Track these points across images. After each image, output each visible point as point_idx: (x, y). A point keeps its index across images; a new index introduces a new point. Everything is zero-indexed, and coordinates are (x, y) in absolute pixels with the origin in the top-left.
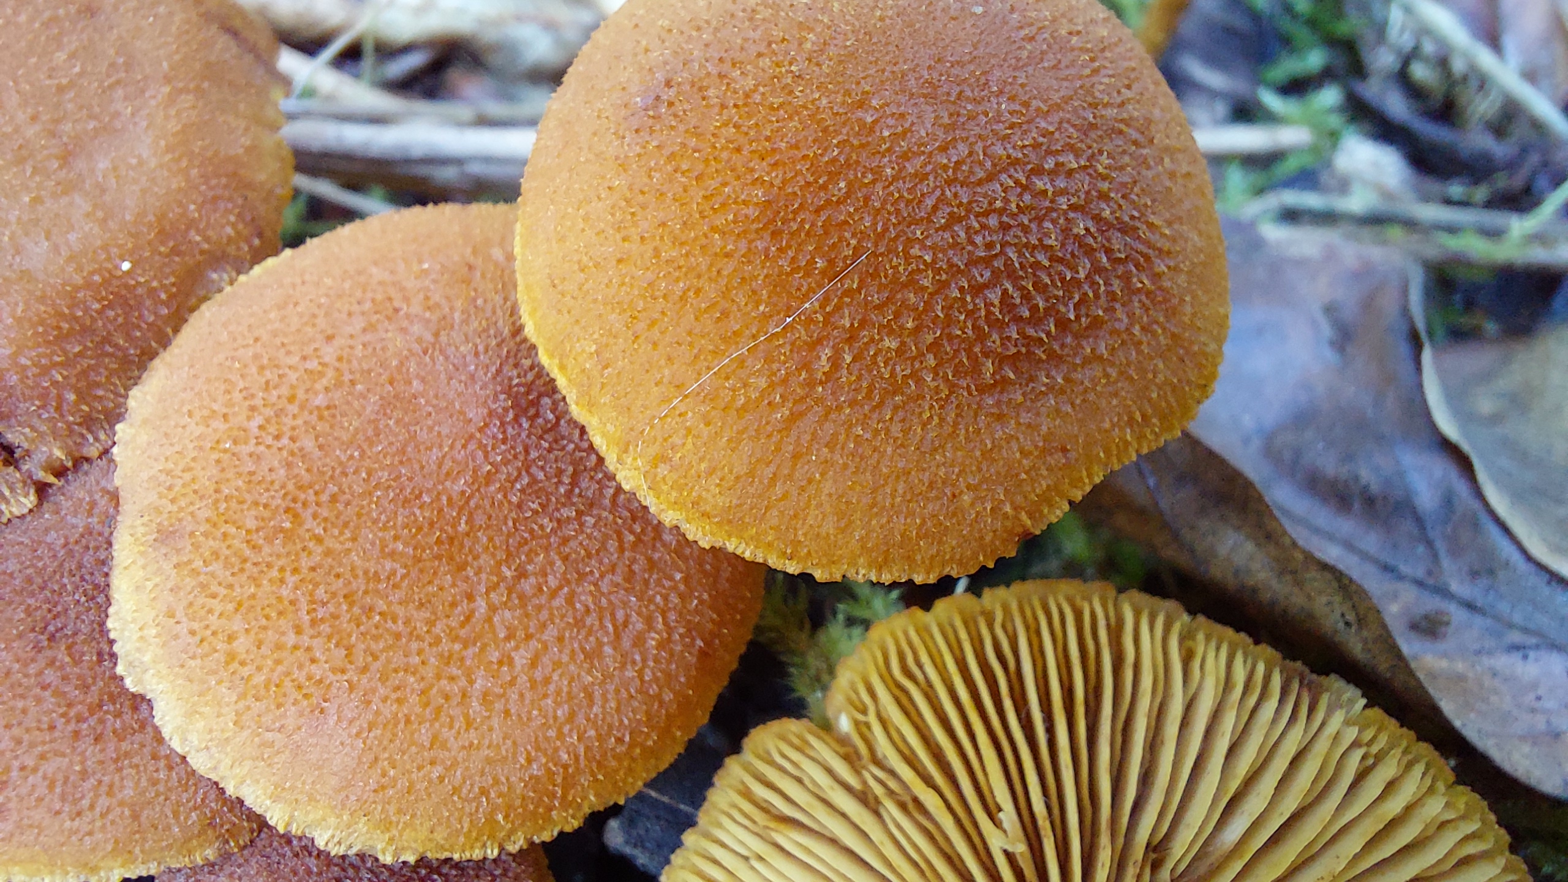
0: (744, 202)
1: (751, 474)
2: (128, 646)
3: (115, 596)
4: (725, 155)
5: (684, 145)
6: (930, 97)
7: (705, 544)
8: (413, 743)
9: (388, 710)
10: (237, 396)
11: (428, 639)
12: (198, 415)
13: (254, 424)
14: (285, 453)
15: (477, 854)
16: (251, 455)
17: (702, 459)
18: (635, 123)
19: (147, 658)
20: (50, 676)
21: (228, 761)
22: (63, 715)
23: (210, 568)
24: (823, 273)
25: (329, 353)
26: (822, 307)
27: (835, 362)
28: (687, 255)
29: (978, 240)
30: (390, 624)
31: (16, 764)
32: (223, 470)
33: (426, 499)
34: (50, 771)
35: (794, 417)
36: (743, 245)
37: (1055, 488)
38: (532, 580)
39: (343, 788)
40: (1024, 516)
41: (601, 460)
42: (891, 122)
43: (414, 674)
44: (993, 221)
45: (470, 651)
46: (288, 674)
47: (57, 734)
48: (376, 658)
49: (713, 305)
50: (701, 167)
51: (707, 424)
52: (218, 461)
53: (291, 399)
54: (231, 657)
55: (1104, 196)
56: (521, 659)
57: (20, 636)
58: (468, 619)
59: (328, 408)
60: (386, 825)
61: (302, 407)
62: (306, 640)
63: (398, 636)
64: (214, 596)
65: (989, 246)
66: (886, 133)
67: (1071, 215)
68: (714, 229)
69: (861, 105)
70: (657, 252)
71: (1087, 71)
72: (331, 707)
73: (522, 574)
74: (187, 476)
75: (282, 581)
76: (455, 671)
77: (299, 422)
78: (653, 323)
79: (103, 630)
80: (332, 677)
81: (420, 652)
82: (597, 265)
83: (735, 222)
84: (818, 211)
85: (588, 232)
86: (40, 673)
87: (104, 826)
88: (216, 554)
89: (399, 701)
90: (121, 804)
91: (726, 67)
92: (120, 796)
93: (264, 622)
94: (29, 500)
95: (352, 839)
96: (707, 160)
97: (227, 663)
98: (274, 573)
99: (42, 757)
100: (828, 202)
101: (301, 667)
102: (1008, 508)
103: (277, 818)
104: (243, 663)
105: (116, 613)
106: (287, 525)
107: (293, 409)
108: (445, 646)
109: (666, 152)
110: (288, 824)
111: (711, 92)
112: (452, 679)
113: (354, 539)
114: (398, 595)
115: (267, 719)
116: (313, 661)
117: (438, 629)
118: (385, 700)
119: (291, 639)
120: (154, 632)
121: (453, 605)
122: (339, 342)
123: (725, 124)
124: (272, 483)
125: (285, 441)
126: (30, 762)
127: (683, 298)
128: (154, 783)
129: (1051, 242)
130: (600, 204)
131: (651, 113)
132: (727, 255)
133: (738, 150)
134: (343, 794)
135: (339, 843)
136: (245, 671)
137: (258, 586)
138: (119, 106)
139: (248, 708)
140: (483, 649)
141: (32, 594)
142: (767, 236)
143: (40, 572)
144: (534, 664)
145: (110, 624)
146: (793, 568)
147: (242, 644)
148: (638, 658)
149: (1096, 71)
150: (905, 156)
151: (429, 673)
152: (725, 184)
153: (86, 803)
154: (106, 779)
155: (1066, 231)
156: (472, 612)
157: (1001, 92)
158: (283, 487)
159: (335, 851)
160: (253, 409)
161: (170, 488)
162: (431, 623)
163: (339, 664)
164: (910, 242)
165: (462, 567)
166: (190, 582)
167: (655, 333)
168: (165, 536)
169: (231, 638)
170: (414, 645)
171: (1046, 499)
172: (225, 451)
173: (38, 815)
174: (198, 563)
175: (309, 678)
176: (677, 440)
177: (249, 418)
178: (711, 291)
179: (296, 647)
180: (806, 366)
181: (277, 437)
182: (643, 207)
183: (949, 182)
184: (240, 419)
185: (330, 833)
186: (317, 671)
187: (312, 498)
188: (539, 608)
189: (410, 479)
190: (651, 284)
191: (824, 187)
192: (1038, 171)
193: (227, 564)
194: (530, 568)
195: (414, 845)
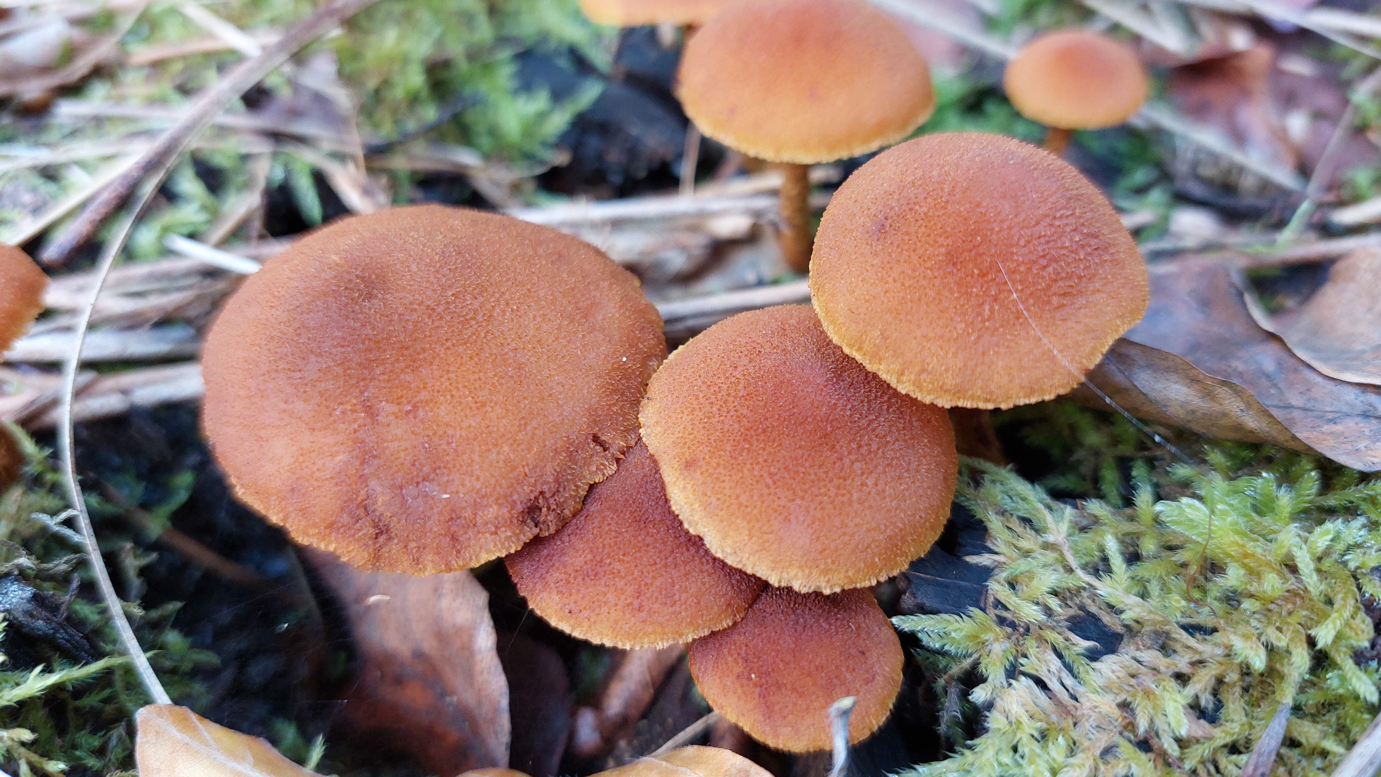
0: (938, 255)
1: (965, 366)
2: (687, 515)
3: (672, 496)
4: (923, 239)
5: (903, 239)
6: (1004, 197)
7: (948, 406)
8: (834, 526)
9: (818, 515)
10: (702, 400)
11: (827, 480)
12: (686, 412)
13: (714, 409)
14: (734, 417)
15: (867, 584)
16: (718, 422)
17: (942, 365)
18: (875, 237)
19: (696, 518)
20: (649, 540)
21: (747, 555)
22: (659, 557)
23: (717, 471)
24: (979, 275)
25: (737, 374)
26: (981, 289)
27: (992, 310)
28: (918, 281)
29: (1039, 249)
30: (808, 477)
31: (643, 583)
32: (708, 430)
33: (809, 420)
34: (658, 584)
35: (979, 337)
36: (941, 271)
37: (1094, 348)
38: (865, 448)
39: (805, 555)
40: (1084, 361)
41: (889, 385)
42: (992, 210)
43: (826, 495)
44: (1042, 240)
45: (847, 482)
46: (768, 506)
47: (658, 566)
48: (806, 492)
49: (934, 299)
50: (913, 247)
51: (941, 349)
52: (704, 427)
53: (729, 395)
54: (741, 505)
55: (1083, 225)
56: (870, 482)
57: (630, 525)
58: (842, 469)
59: (748, 395)
60: (825, 572)
61: (735, 397)
62: (772, 490)
63: (813, 481)
64: (724, 481)
65: (1044, 250)
66: (992, 215)
67: (1072, 234)
68: (927, 269)
69: (978, 205)
70: (903, 284)
71: (1060, 178)
72: (792, 518)
73: (860, 447)
74: (691, 437)
75: (753, 469)
76: (843, 492)
77: (736, 404)
78: (907, 314)
79: (670, 512)
80: (789, 504)
81: (825, 486)
82: (874, 297)
83: (935, 263)
84: (971, 251)
85: (865, 285)
86: (644, 540)
87: (686, 608)
88: (718, 464)
89: (822, 508)
90: (692, 596)
91: (912, 206)
92: (691, 592)
93: (751, 487)
94: (614, 467)
95: (810, 583)
96: (915, 244)
97: (739, 508)
98: (748, 466)
99: (654, 578)
100: (974, 246)
101: (774, 502)
102: (1077, 358)
103: (774, 581)
104: (747, 507)
105: (676, 502)
106: (747, 446)
107: (731, 399)
108: (836, 482)
109: (895, 244)
110: (780, 582)
111: (909, 216)
112: (843, 495)
113: (780, 445)
114: (807, 464)
115: (765, 529)
116: (779, 498)
117: (830, 474)
118: (815, 509)
119: (765, 491)
120: (697, 505)
121: (834, 463)
122: (740, 369)
123: (919, 227)
124: (733, 430)
125: (732, 413)
126: (649, 581)
127: (920, 299)
128: (704, 584)
129: (1067, 245)
130: (868, 273)
131: (883, 231)
132: (936, 278)
133: (929, 235)
134: (805, 559)
135: (805, 586)
136: (749, 510)
137: (743, 473)
138: (593, 293)
139: (754, 526)
140: (853, 480)
141: (630, 506)
142: (951, 265)
143: (631, 495)
144: (876, 485)
145: (674, 508)
146: (990, 406)
147: (743, 499)
148: (919, 477)
149: (1063, 178)
150: (1002, 221)
151: (832, 493)
152: (926, 250)
153: (677, 597)
154: (683, 584)
155: (1071, 240)
156: (843, 465)
157: (1031, 191)
158: (739, 430)
159: (804, 591)
160: (712, 403)
161: (685, 443)
162: (827, 473)
163: (791, 497)
164: (1012, 254)
165: (834, 447)
166: (709, 479)
167: (909, 317)
168: (689, 465)
169: (738, 497)
170: (822, 484)
171: (1092, 354)
172: (706, 423)
173: (656, 606)
174: (711, 470)
175: (779, 506)
176: (928, 360)
177: (711, 407)
178: (931, 293)
179: (770, 494)
180: (979, 314)
181: (728, 412)
182: (891, 268)
183: (1022, 228)
184: (708, 408)
185: (800, 581)
186: (782, 503)
187: (753, 433)
188: (871, 460)
189: (799, 414)
190: (903, 298)
191: (971, 241)
192: (1055, 218)
193: (725, 468)
194: (862, 443)
195: (839, 582)
